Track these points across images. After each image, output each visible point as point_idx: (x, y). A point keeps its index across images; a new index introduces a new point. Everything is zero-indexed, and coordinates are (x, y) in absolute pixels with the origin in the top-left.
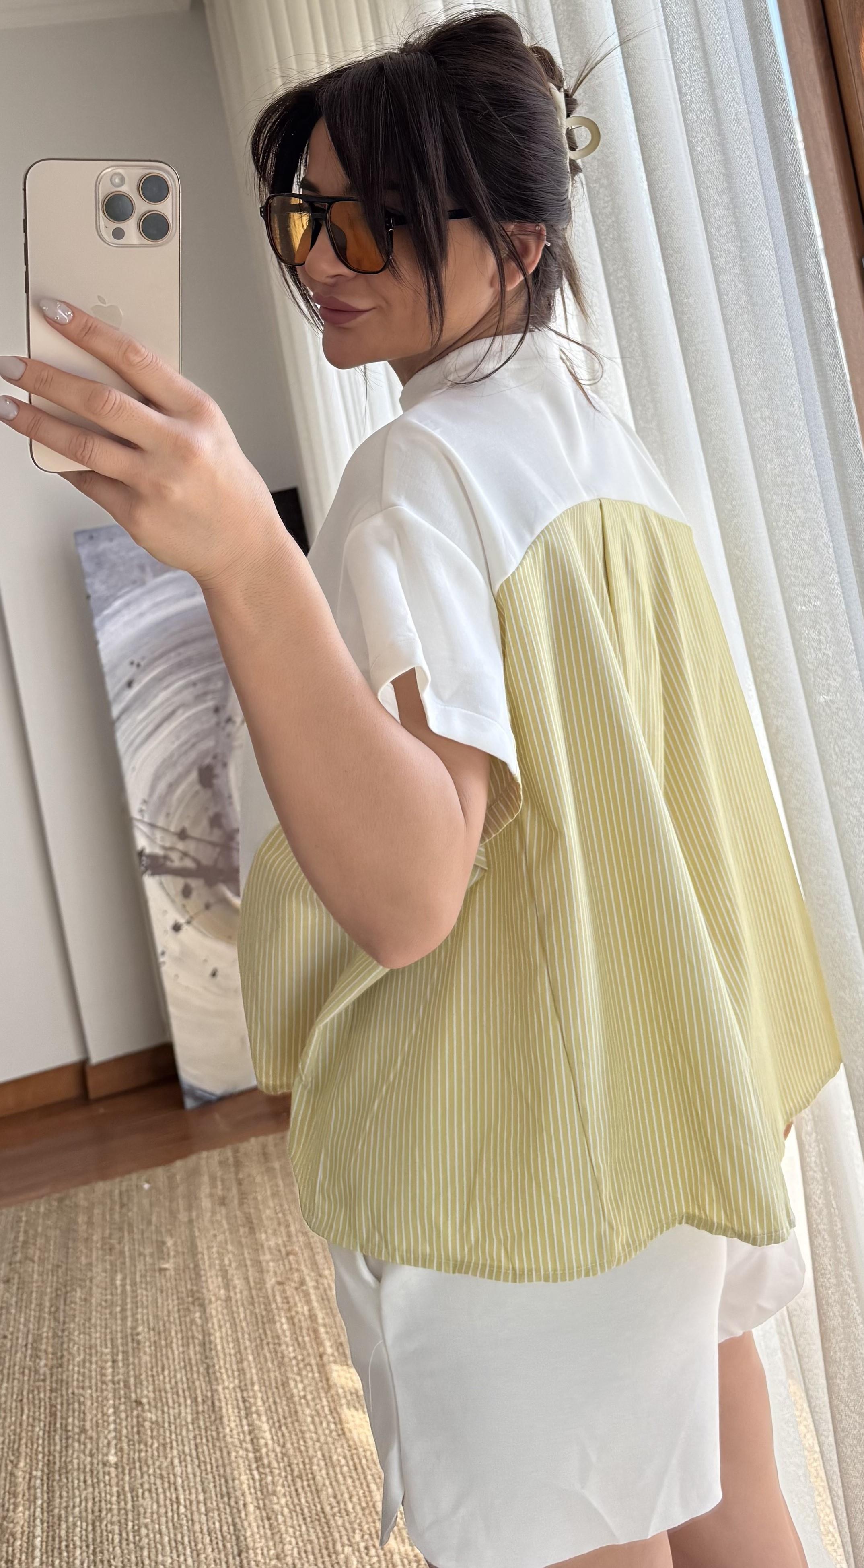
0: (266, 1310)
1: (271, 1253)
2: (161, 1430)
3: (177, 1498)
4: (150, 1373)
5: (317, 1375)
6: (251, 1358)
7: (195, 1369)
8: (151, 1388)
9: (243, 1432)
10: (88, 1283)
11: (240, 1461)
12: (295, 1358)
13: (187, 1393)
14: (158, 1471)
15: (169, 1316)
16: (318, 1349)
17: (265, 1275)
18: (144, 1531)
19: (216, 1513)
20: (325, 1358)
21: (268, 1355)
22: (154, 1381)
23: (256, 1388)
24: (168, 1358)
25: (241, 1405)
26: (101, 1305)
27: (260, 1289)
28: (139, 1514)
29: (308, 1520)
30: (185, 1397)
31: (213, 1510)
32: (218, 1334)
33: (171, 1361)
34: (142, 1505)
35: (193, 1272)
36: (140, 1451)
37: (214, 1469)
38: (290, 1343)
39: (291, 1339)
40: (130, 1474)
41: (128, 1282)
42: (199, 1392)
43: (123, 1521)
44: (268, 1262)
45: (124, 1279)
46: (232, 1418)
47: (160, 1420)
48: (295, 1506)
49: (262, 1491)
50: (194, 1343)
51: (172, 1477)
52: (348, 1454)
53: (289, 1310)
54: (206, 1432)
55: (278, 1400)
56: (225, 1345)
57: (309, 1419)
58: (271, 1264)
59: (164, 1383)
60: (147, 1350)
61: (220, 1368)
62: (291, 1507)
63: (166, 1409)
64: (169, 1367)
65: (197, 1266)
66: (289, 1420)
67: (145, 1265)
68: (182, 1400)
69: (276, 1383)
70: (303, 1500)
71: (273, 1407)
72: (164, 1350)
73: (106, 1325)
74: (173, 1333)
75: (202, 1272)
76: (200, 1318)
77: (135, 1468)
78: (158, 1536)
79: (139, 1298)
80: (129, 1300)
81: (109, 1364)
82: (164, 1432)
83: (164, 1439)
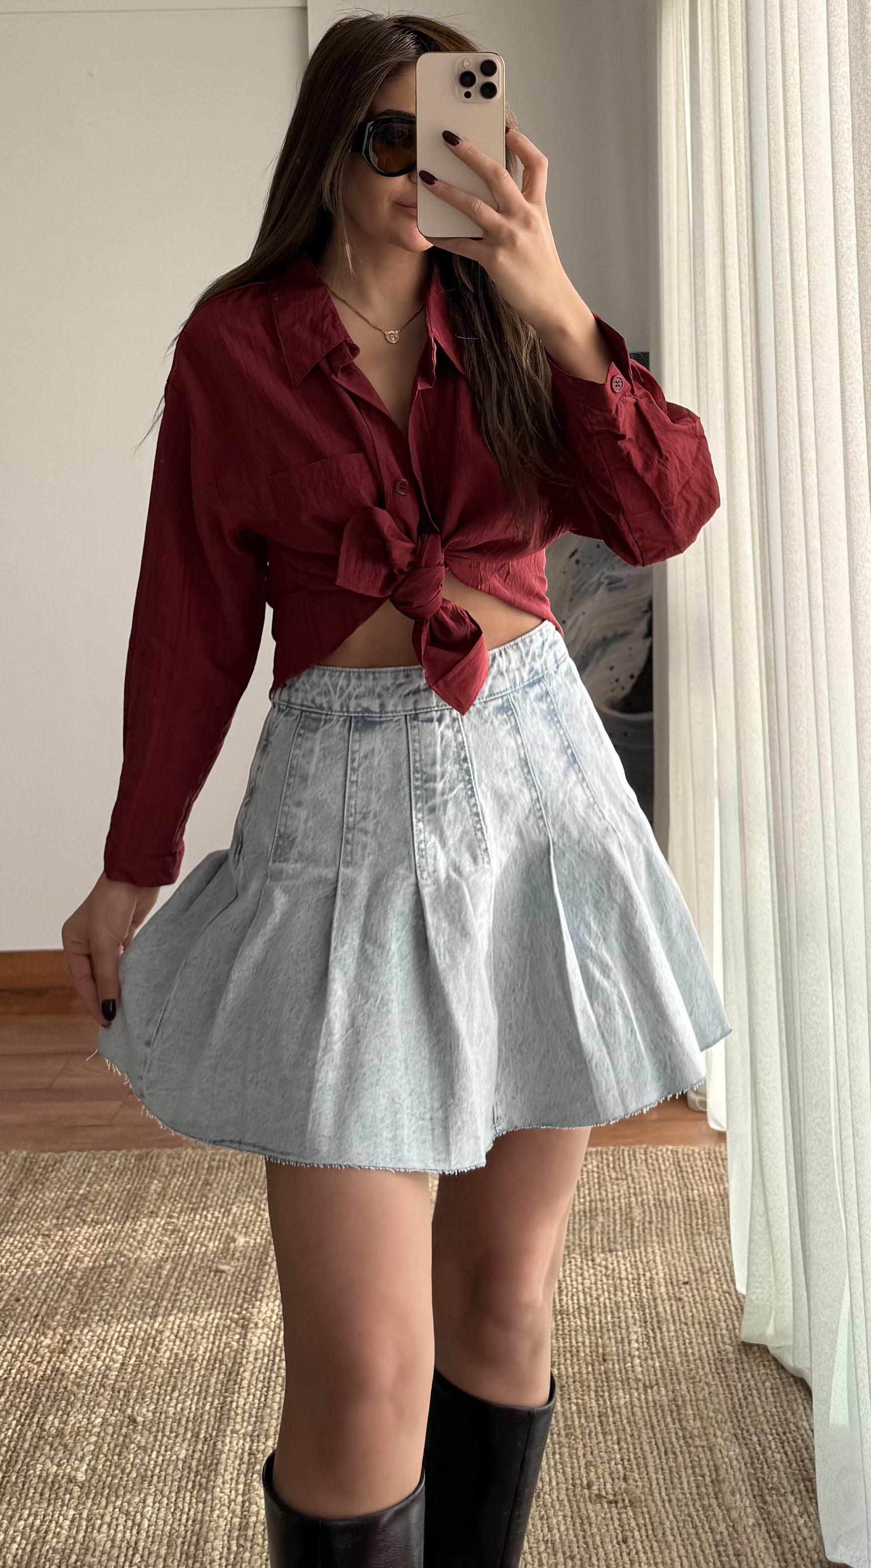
2: (146, 1459)
4: (157, 1390)
7: (210, 1399)
8: (152, 1407)
14: (126, 1506)
15: (204, 1328)
22: (158, 1400)
24: (183, 1378)
25: (246, 1459)
32: (250, 1367)
34: (94, 1540)
36: (114, 1477)
40: (93, 1499)
41: (176, 1274)
46: (230, 1469)
47: (149, 1446)
50: (221, 1368)
54: (196, 1476)
56: (254, 1383)
59: (169, 1405)
60: (165, 1361)
61: (237, 1407)
63: (159, 1436)
64: (181, 1389)
68: (182, 1430)
74: (201, 1350)
76: (238, 1341)
77: (102, 1494)
79: (180, 1297)
82: (149, 1462)
83: (146, 1470)
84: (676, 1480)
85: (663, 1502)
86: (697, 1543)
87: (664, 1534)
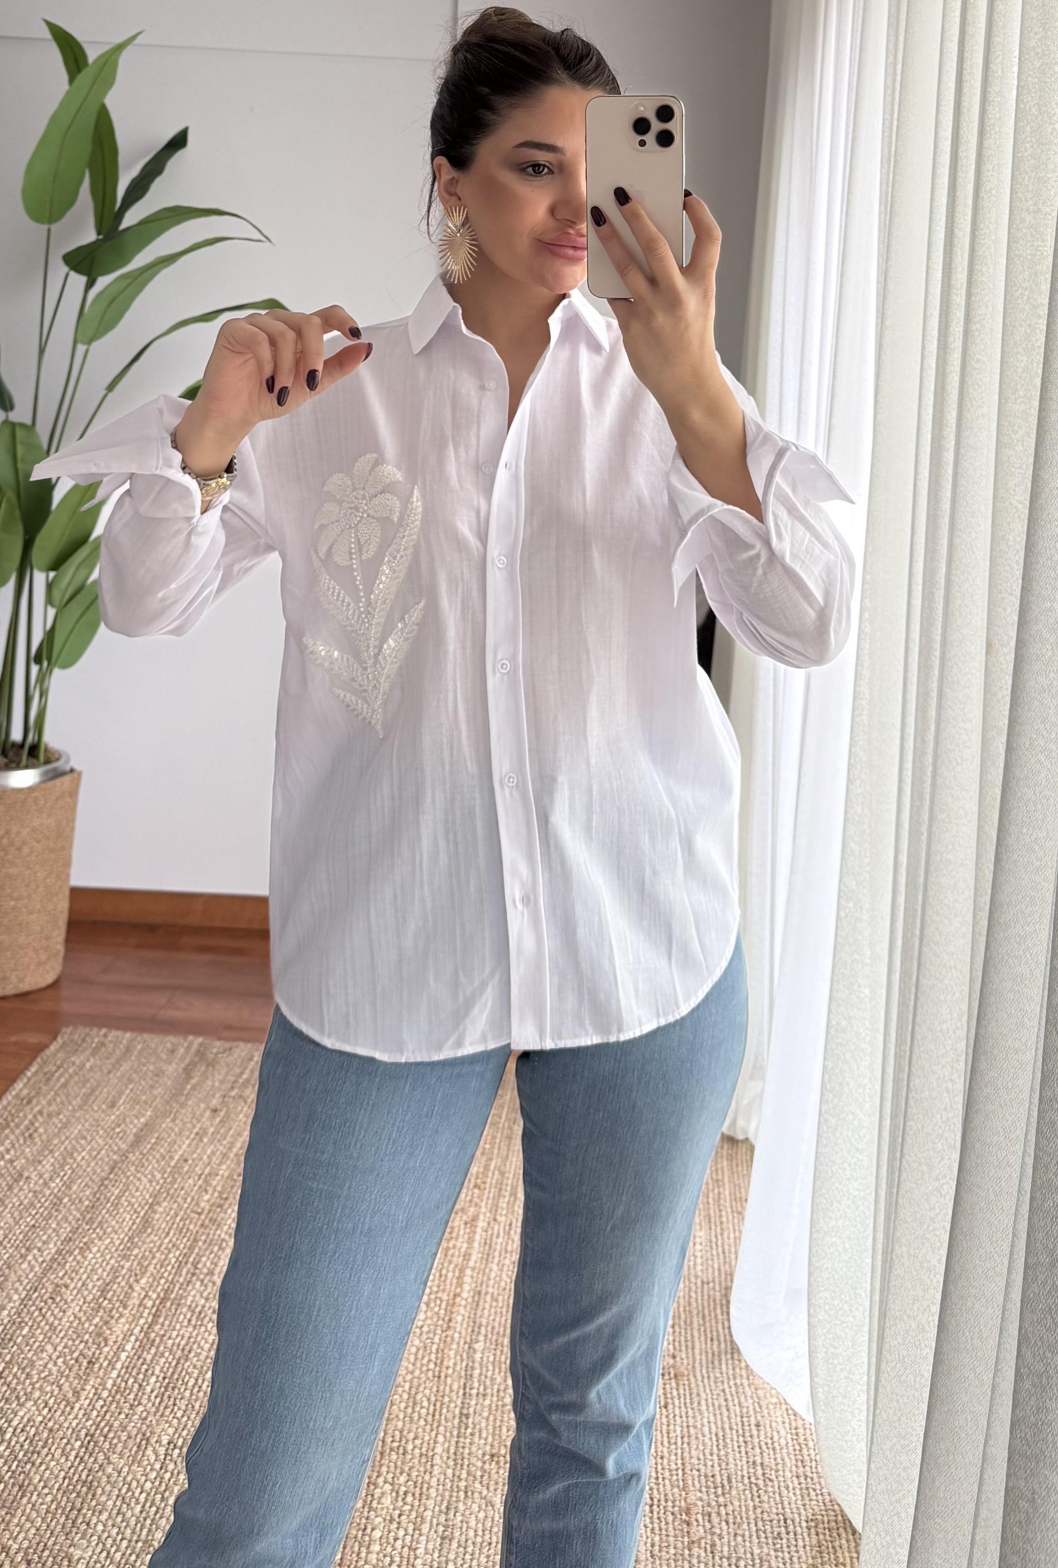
84: (716, 1362)
85: (703, 1377)
86: (725, 1413)
87: (699, 1404)
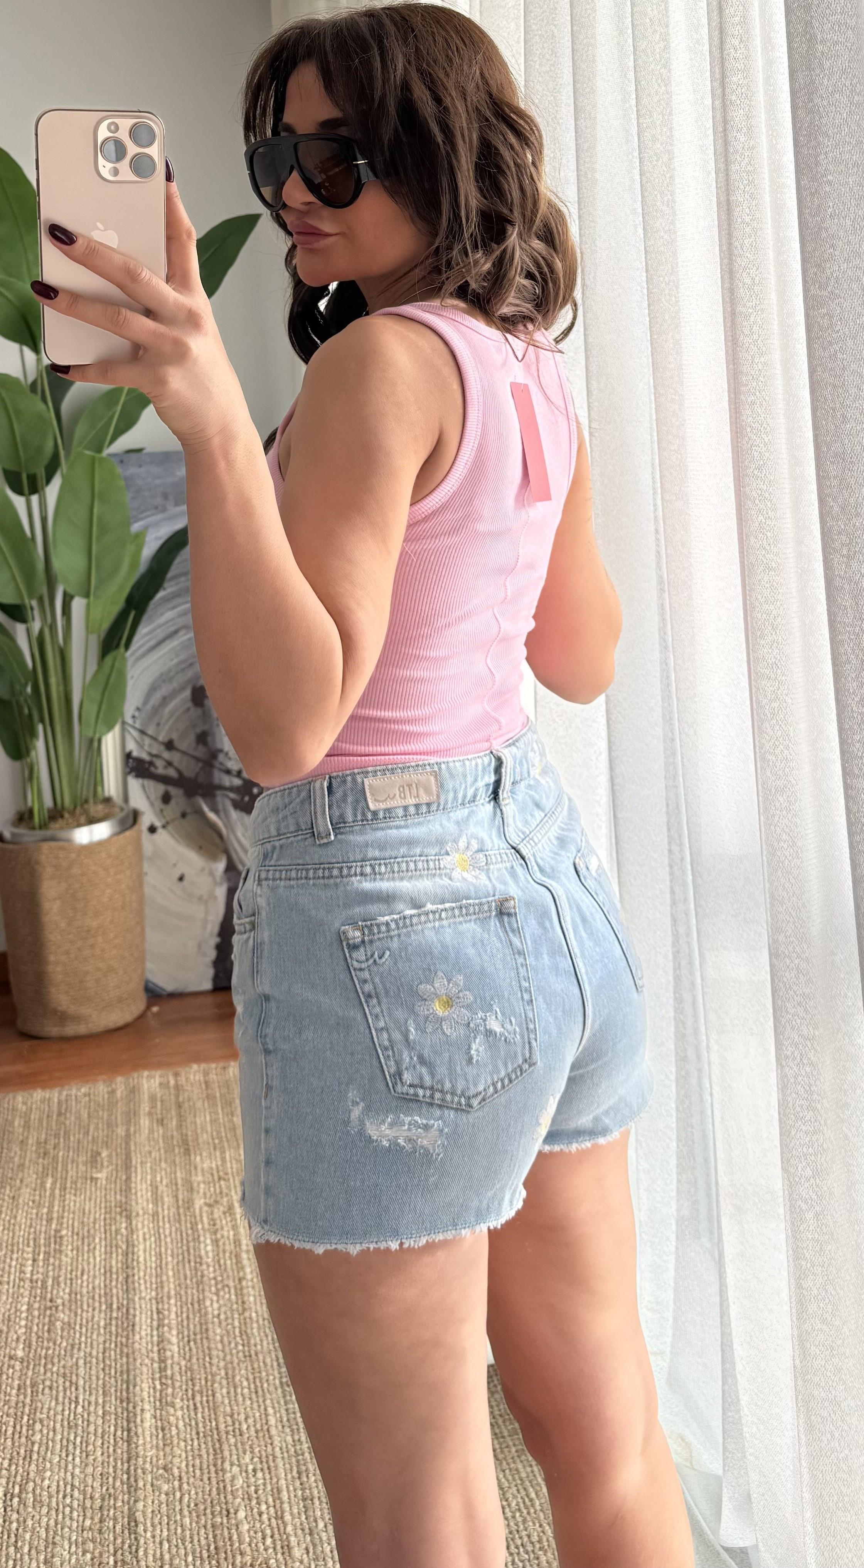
0: (192, 1228)
1: (203, 1175)
2: (72, 1331)
3: (77, 1398)
4: (69, 1276)
5: (233, 1297)
6: (171, 1273)
7: (114, 1276)
8: (67, 1290)
9: (152, 1343)
10: (18, 1182)
11: (145, 1369)
12: (215, 1278)
13: (103, 1299)
14: (62, 1371)
15: (94, 1223)
16: (238, 1272)
17: (195, 1194)
18: (38, 1426)
19: (113, 1417)
20: (244, 1283)
21: (188, 1272)
22: (71, 1284)
23: (173, 1301)
24: (89, 1264)
25: (155, 1316)
26: (28, 1204)
27: (189, 1208)
28: (35, 1410)
29: (201, 1435)
30: (100, 1302)
31: (110, 1414)
32: (141, 1247)
33: (91, 1266)
34: (40, 1401)
35: (123, 1184)
36: (48, 1349)
37: (118, 1374)
38: (212, 1264)
39: (213, 1260)
40: (34, 1369)
41: (58, 1185)
42: (115, 1299)
43: (19, 1413)
44: (199, 1183)
45: (54, 1183)
46: (144, 1327)
47: (72, 1321)
48: (190, 1420)
49: (160, 1401)
50: (117, 1251)
51: (74, 1377)
52: (251, 1377)
53: (215, 1232)
54: (116, 1338)
55: (191, 1316)
56: (148, 1258)
57: (218, 1338)
58: (202, 1186)
59: (82, 1287)
60: (69, 1253)
61: (139, 1278)
62: (187, 1421)
63: (79, 1311)
64: (89, 1272)
65: (128, 1178)
66: (199, 1337)
67: (77, 1173)
68: (97, 1304)
69: (193, 1299)
70: (199, 1415)
71: (185, 1323)
72: (86, 1255)
73: (31, 1224)
74: (97, 1240)
75: (133, 1185)
76: (126, 1228)
77: (39, 1365)
78: (51, 1433)
79: (67, 1202)
80: (56, 1203)
81: (30, 1262)
82: (75, 1333)
83: (73, 1340)
